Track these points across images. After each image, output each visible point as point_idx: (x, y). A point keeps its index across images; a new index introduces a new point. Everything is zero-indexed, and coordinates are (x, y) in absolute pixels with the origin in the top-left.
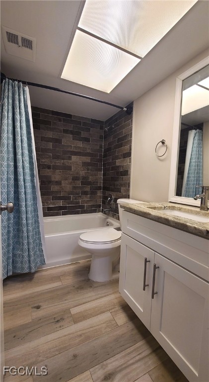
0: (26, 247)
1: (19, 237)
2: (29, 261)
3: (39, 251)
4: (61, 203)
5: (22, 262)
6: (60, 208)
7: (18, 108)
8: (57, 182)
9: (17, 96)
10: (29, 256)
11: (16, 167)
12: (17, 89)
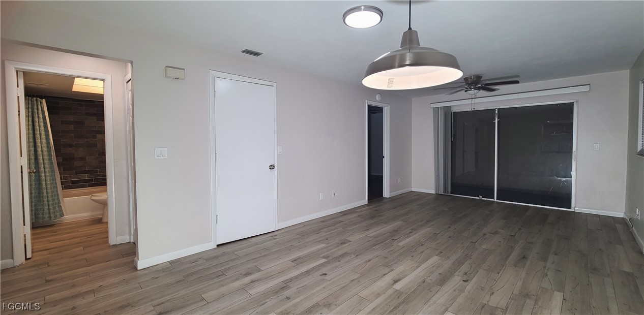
0: (46, 202)
1: (40, 197)
2: (49, 213)
3: (58, 207)
4: (86, 177)
5: (43, 214)
6: (86, 181)
7: (37, 114)
8: (80, 158)
9: (36, 107)
10: (49, 209)
11: (36, 151)
12: (35, 102)
